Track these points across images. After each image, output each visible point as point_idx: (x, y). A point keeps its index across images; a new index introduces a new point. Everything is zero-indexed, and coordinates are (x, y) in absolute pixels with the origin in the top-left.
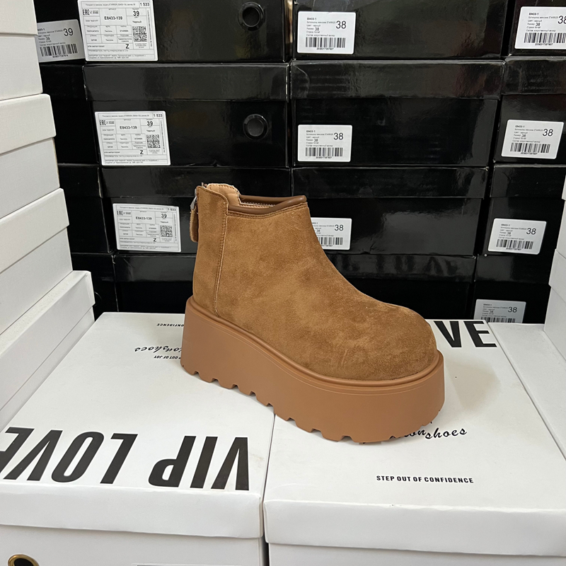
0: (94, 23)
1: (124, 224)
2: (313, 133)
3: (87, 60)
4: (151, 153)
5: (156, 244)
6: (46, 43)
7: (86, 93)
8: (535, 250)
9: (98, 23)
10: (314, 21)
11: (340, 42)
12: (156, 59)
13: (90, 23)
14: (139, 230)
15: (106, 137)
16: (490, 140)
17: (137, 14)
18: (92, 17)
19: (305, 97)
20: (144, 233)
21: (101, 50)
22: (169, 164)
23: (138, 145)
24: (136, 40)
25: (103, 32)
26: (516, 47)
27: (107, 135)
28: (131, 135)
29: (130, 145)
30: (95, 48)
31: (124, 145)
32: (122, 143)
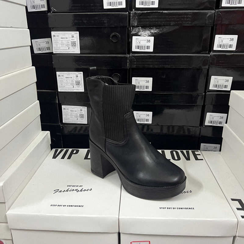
1: (66, 113)
2: (138, 80)
3: (54, 53)
4: (77, 87)
5: (78, 121)
6: (39, 46)
7: (53, 65)
8: (223, 125)
9: (58, 40)
10: (138, 40)
11: (148, 47)
12: (79, 53)
14: (71, 115)
16: (205, 83)
17: (73, 37)
18: (56, 38)
19: (135, 67)
20: (73, 117)
21: (59, 49)
22: (84, 91)
23: (72, 84)
24: (72, 46)
25: (60, 43)
26: (214, 49)
27: (61, 80)
28: (70, 80)
29: (69, 84)
30: (57, 49)
31: (67, 84)
32: (66, 83)
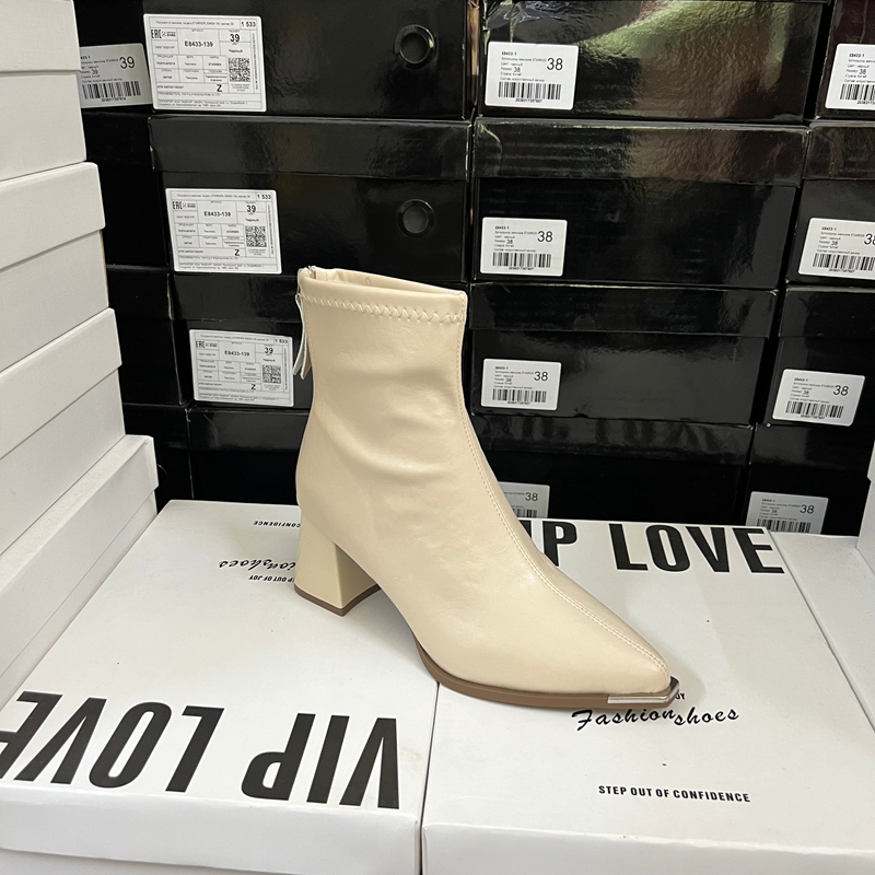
0: (168, 52)
1: (206, 361)
2: (506, 230)
3: (156, 107)
4: (252, 254)
5: (255, 394)
6: (92, 79)
7: (153, 158)
8: (847, 420)
9: (174, 51)
10: (513, 57)
11: (553, 91)
12: (264, 110)
13: (162, 51)
14: (229, 371)
15: (182, 228)
16: (782, 248)
17: (236, 38)
18: (165, 41)
19: (496, 175)
20: (237, 376)
21: (176, 93)
22: (280, 272)
23: (231, 241)
24: (234, 79)
25: (182, 65)
26: (828, 106)
27: (184, 225)
28: (221, 226)
29: (219, 241)
30: (166, 90)
31: (210, 241)
32: (208, 237)
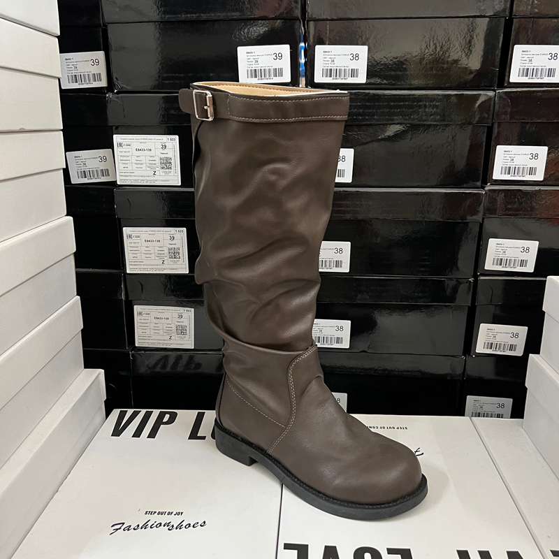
0: (127, 154)
1: (143, 323)
3: (118, 183)
4: (172, 263)
5: (171, 342)
6: (83, 168)
7: (116, 211)
8: (519, 352)
9: (130, 154)
11: (341, 172)
12: (180, 184)
13: (123, 154)
14: (156, 329)
15: (132, 249)
16: (474, 256)
17: (164, 147)
18: (125, 148)
20: (161, 332)
21: (130, 176)
22: (188, 272)
23: (160, 256)
24: (163, 168)
25: (134, 161)
26: (494, 178)
27: (133, 247)
28: (154, 248)
29: (153, 256)
30: (126, 174)
31: (147, 256)
32: (147, 254)
